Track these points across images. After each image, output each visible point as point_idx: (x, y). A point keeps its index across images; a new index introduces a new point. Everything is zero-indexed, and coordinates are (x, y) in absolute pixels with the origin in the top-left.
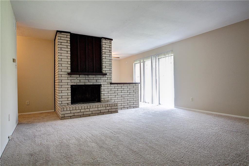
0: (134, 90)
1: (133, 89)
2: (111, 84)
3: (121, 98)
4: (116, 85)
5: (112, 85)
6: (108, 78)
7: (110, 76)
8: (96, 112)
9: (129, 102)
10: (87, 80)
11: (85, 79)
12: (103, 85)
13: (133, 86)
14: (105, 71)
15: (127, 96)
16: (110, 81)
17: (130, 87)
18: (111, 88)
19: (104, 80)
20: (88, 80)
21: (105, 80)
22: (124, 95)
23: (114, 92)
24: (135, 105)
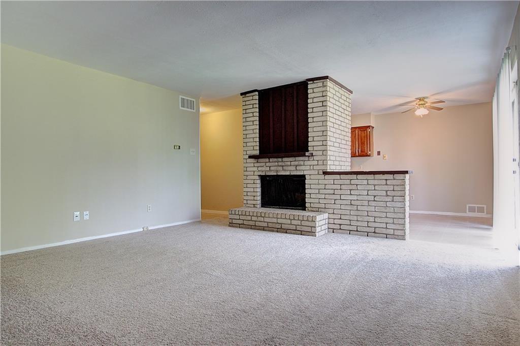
0: (387, 191)
1: (386, 188)
2: (325, 173)
3: (349, 207)
4: (338, 177)
5: (327, 177)
6: (318, 161)
7: (323, 158)
8: (274, 225)
9: (372, 219)
10: (280, 166)
11: (278, 166)
12: (309, 176)
13: (386, 180)
14: (313, 146)
15: (366, 203)
16: (323, 168)
17: (376, 182)
18: (326, 182)
19: (310, 166)
20: (283, 166)
21: (312, 167)
22: (357, 200)
23: (332, 192)
24: (391, 232)
